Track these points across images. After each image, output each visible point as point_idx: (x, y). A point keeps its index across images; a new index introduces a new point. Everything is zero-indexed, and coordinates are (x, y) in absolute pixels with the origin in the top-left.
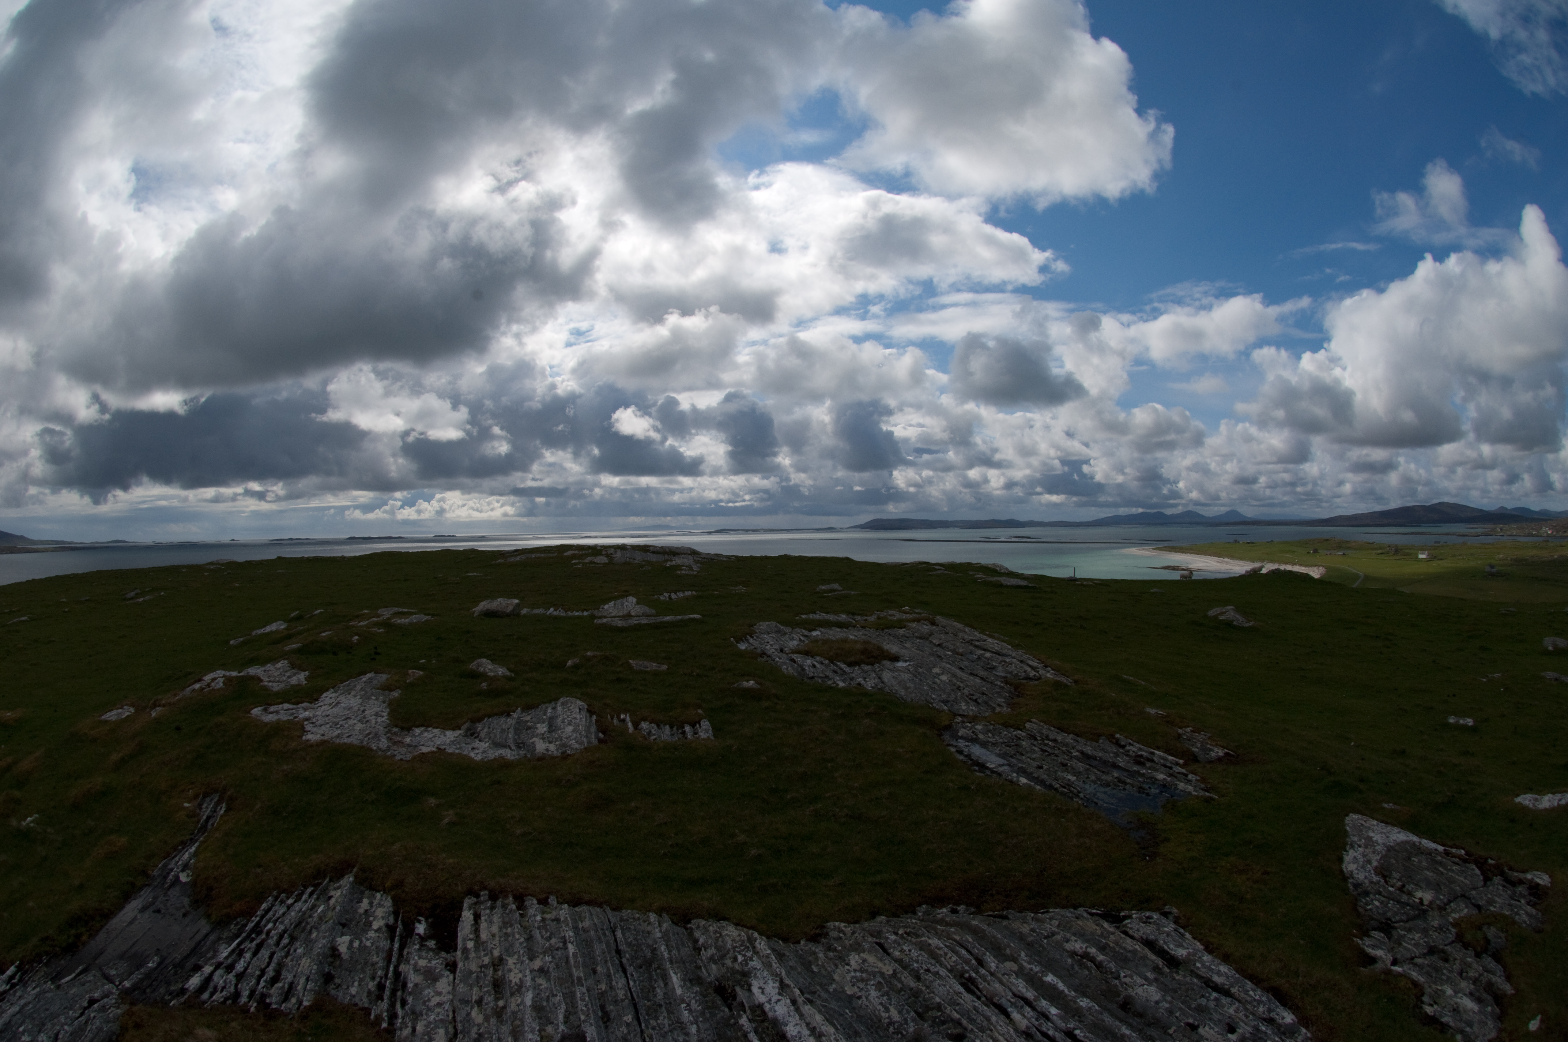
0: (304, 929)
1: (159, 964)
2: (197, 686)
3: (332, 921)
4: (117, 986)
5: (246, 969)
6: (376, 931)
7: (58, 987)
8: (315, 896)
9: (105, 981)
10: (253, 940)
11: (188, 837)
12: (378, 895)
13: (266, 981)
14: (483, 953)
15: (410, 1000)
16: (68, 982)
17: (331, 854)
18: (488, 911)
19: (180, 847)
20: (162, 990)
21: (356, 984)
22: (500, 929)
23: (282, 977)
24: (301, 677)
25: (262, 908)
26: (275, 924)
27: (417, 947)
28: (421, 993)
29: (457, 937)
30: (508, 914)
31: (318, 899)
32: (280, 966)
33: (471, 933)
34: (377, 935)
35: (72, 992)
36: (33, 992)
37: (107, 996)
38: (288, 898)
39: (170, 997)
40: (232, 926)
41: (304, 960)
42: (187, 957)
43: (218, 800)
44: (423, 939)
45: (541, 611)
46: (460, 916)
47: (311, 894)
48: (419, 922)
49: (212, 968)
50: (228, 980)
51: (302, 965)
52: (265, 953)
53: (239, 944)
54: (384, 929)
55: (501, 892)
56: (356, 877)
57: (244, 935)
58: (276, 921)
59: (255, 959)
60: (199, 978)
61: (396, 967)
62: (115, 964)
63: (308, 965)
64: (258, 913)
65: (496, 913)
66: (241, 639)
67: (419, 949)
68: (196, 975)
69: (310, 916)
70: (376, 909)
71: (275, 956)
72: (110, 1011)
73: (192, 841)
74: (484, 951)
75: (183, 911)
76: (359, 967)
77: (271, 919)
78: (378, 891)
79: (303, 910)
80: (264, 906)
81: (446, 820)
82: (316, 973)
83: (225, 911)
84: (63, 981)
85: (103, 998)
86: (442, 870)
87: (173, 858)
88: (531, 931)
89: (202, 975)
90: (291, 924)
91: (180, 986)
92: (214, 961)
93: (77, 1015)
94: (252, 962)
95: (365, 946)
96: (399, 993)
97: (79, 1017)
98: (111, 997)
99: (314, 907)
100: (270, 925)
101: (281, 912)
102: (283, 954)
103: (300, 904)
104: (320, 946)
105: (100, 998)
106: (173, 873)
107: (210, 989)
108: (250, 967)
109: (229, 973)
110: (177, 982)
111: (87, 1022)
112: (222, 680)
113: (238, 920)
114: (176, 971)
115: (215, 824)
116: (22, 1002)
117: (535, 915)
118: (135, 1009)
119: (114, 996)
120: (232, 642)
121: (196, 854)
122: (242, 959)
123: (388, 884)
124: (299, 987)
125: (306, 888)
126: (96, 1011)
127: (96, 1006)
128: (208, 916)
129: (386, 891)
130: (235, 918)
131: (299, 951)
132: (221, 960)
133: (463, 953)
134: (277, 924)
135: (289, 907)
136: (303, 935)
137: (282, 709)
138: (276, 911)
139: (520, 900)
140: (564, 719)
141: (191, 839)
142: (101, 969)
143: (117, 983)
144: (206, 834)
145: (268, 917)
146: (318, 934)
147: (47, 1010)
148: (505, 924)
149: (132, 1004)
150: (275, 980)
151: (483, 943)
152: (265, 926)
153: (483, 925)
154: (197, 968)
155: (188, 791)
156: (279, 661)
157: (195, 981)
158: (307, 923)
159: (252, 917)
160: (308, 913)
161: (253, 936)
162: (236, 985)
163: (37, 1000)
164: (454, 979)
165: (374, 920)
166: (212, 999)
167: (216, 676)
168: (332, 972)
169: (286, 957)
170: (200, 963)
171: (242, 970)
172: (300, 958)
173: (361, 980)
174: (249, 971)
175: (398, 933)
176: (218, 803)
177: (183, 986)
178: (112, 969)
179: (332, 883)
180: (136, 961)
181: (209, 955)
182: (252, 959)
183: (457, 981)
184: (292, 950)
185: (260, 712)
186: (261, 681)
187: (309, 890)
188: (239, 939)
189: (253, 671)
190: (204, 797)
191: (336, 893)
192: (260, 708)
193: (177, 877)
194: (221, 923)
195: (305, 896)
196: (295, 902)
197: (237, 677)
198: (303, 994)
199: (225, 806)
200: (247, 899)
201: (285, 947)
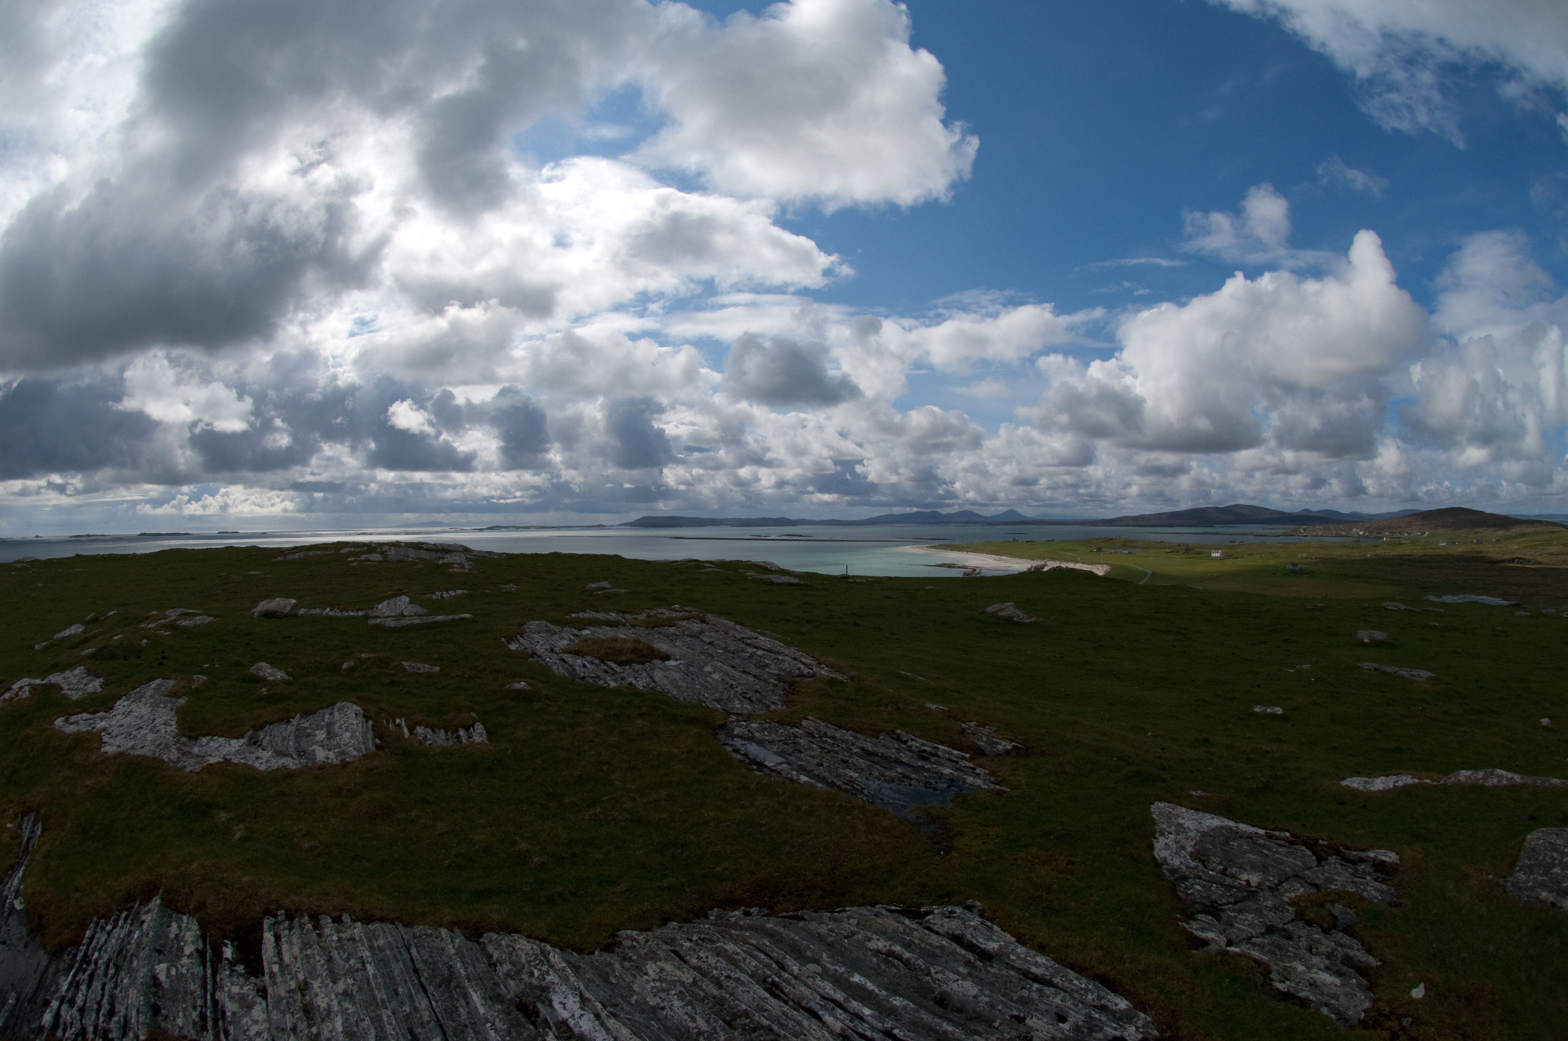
0: (125, 957)
1: (17, 999)
2: (7, 695)
3: (147, 948)
5: (85, 1003)
6: (189, 956)
8: (129, 921)
10: (85, 971)
11: (15, 860)
12: (185, 918)
13: (104, 1015)
14: (288, 977)
15: (231, 1029)
17: (138, 875)
18: (287, 932)
19: (10, 872)
20: (26, 1029)
21: (181, 1014)
22: (301, 950)
23: (117, 1010)
24: (95, 685)
25: (87, 936)
26: (100, 953)
27: (228, 972)
28: (239, 1022)
29: (262, 960)
30: (306, 935)
31: (132, 924)
32: (113, 997)
33: (274, 956)
34: (190, 961)
38: (107, 924)
39: (33, 1036)
40: (66, 956)
41: (131, 991)
42: (37, 991)
43: (35, 820)
44: (232, 964)
45: (317, 611)
46: (262, 938)
47: (126, 919)
48: (226, 945)
49: (58, 1002)
50: (74, 1016)
51: (130, 996)
52: (97, 985)
53: (75, 975)
54: (195, 954)
55: (296, 911)
56: (162, 899)
57: (77, 965)
58: (100, 949)
59: (90, 991)
60: (50, 1014)
61: (213, 995)
63: (135, 996)
64: (85, 941)
65: (294, 934)
66: (44, 644)
67: (230, 975)
68: (48, 1011)
69: (129, 943)
70: (185, 933)
71: (106, 987)
73: (19, 864)
74: (289, 974)
75: (23, 941)
76: (180, 996)
77: (96, 946)
78: (184, 914)
79: (121, 936)
80: (88, 933)
81: (237, 836)
82: (144, 1005)
83: (57, 940)
86: (239, 889)
87: (6, 884)
88: (329, 952)
89: (52, 1010)
90: (114, 952)
91: (38, 1023)
92: (58, 995)
94: (89, 995)
95: (181, 973)
96: (220, 1023)
99: (130, 933)
100: (96, 955)
101: (103, 940)
102: (113, 985)
103: (117, 930)
104: (142, 975)
106: (8, 901)
107: (62, 1027)
108: (88, 1000)
109: (73, 1007)
110: (35, 1019)
112: (27, 688)
113: (69, 949)
114: (31, 1007)
115: (35, 846)
117: (331, 935)
120: (36, 647)
121: (23, 880)
122: (80, 992)
123: (192, 906)
124: (133, 1020)
125: (120, 912)
128: (44, 946)
129: (191, 914)
130: (67, 948)
131: (125, 981)
132: (63, 993)
133: (270, 977)
134: (102, 952)
135: (108, 934)
136: (126, 964)
137: (81, 720)
138: (99, 938)
139: (315, 918)
140: (341, 725)
141: (18, 863)
144: (29, 857)
145: (93, 945)
146: (138, 963)
148: (305, 945)
150: (111, 1013)
151: (287, 966)
152: (92, 955)
153: (285, 947)
154: (47, 1003)
155: (9, 811)
156: (77, 668)
157: (47, 1018)
158: (128, 951)
159: (79, 946)
160: (126, 940)
161: (84, 966)
162: (81, 1020)
164: (267, 1006)
165: (185, 945)
166: (65, 1037)
167: (23, 684)
168: (158, 1002)
169: (115, 988)
170: (47, 997)
171: (82, 1003)
172: (128, 989)
173: (185, 1010)
174: (88, 1004)
175: (208, 959)
176: (35, 824)
177: (40, 1023)
179: (142, 907)
181: (53, 989)
182: (87, 991)
183: (270, 1008)
184: (119, 980)
185: (62, 723)
186: (62, 689)
187: (124, 914)
188: (73, 971)
189: (55, 678)
190: (23, 817)
191: (147, 918)
192: (62, 719)
193: (12, 905)
194: (56, 954)
195: (121, 922)
196: (114, 928)
197: (40, 685)
198: (138, 1028)
199: (40, 825)
200: (73, 927)
201: (113, 978)
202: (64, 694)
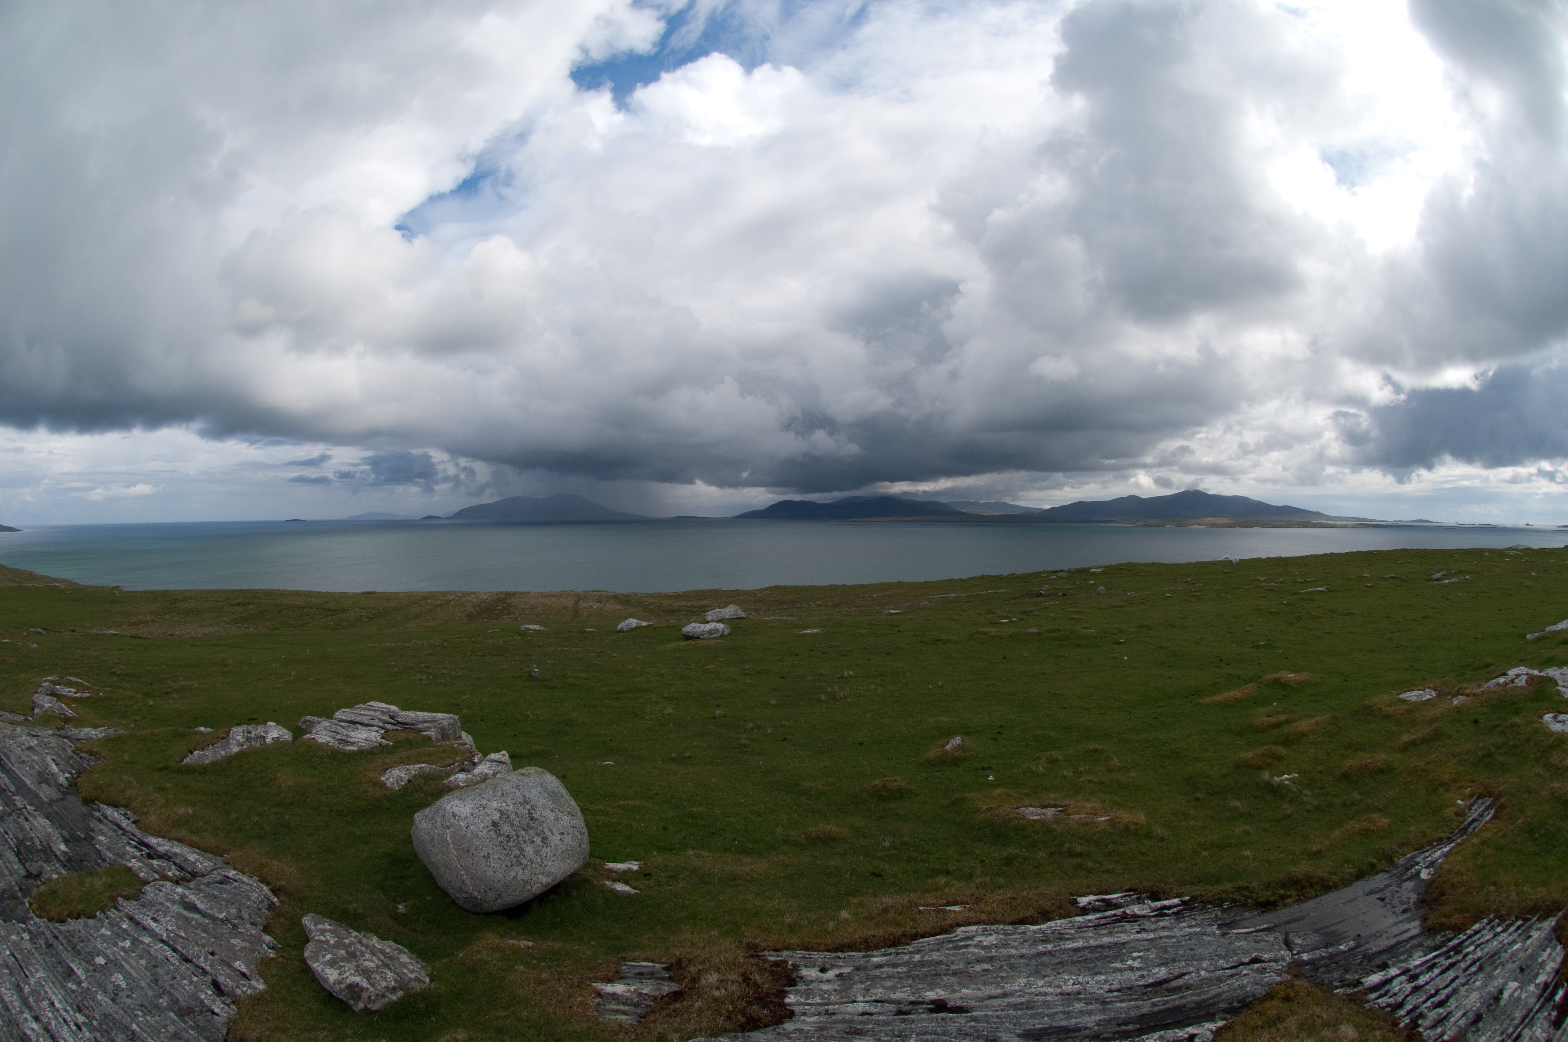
0: (1494, 962)
1: (1351, 949)
2: (1501, 680)
3: (1517, 963)
4: (1293, 955)
5: (1427, 983)
6: (1537, 984)
7: (1223, 935)
8: (1520, 931)
9: (1284, 946)
10: (1450, 957)
11: (1448, 835)
12: (1558, 948)
13: (1432, 1003)
16: (1240, 933)
17: (1552, 891)
19: (1435, 844)
20: (1336, 975)
21: (1489, 1033)
23: (1449, 1004)
25: (1473, 927)
26: (1476, 949)
27: (1546, 1014)
31: (1519, 934)
32: (1455, 991)
34: (1536, 988)
35: (1237, 944)
36: (1187, 929)
37: (1276, 961)
38: (1499, 925)
39: (1338, 984)
40: (1439, 936)
41: (1474, 993)
42: (1380, 953)
43: (1490, 805)
44: (1554, 1007)
47: (1518, 928)
48: (1563, 987)
49: (1398, 972)
50: (1404, 989)
51: (1472, 997)
52: (1451, 974)
53: (1434, 957)
54: (1544, 985)
56: (1557, 922)
57: (1445, 949)
58: (1479, 945)
59: (1442, 977)
60: (1381, 977)
61: (1522, 1030)
62: (1305, 934)
63: (1474, 999)
64: (1468, 932)
66: (1537, 635)
67: (1545, 1017)
68: (1380, 973)
69: (1505, 951)
70: (1550, 961)
71: (1457, 981)
72: (1267, 975)
73: (1449, 840)
75: (1405, 906)
76: (1503, 1017)
77: (1475, 941)
78: (1561, 943)
79: (1505, 942)
80: (1477, 926)
82: (1473, 1011)
83: (1443, 919)
84: (1235, 931)
85: (1270, 961)
87: (1424, 852)
89: (1385, 975)
90: (1487, 954)
91: (1357, 977)
92: (1404, 965)
93: (1226, 966)
94: (1437, 979)
95: (1523, 997)
97: (1227, 969)
98: (1280, 963)
99: (1514, 942)
100: (1472, 948)
101: (1486, 938)
102: (1463, 982)
103: (1505, 935)
104: (1494, 984)
105: (1266, 960)
106: (1417, 867)
107: (1382, 992)
108: (1430, 984)
109: (1410, 982)
110: (1356, 972)
111: (1232, 976)
112: (1524, 677)
113: (1447, 932)
114: (1362, 962)
115: (1476, 830)
116: (1165, 933)
118: (1297, 982)
119: (1284, 964)
120: (1528, 636)
121: (1446, 855)
122: (1430, 974)
124: (1455, 1019)
125: (1517, 919)
126: (1252, 970)
127: (1257, 965)
128: (1424, 919)
129: (1564, 946)
130: (1446, 930)
131: (1478, 983)
132: (1411, 967)
134: (1478, 948)
135: (1495, 936)
136: (1489, 969)
138: (1485, 935)
141: (1449, 838)
142: (1287, 934)
143: (1295, 952)
144: (1464, 837)
145: (1473, 939)
146: (1502, 971)
147: (1192, 949)
149: (1296, 976)
150: (1443, 1003)
152: (1467, 947)
154: (1384, 966)
155: (1466, 789)
157: (1374, 979)
158: (1499, 958)
159: (1459, 934)
160: (1506, 946)
161: (1452, 953)
162: (1405, 995)
163: (1187, 937)
165: (1543, 972)
166: (1376, 1001)
167: (1520, 672)
168: (1484, 1014)
169: (1463, 985)
170: (1389, 962)
171: (1422, 983)
172: (1474, 990)
173: (1495, 1031)
174: (1427, 987)
175: (1546, 994)
176: (1487, 808)
177: (1361, 978)
178: (1300, 937)
179: (1537, 922)
180: (1331, 938)
181: (1402, 958)
182: (1437, 976)
184: (1472, 980)
185: (1550, 719)
186: (1556, 684)
187: (1519, 922)
188: (1438, 952)
189: (1552, 672)
190: (1478, 798)
191: (1535, 934)
192: (1551, 715)
193: (1419, 872)
194: (1429, 930)
195: (1512, 929)
196: (1503, 931)
197: (1538, 676)
198: (1450, 1028)
199: (1492, 812)
200: (1466, 915)
201: (1470, 975)
202: (1558, 691)
